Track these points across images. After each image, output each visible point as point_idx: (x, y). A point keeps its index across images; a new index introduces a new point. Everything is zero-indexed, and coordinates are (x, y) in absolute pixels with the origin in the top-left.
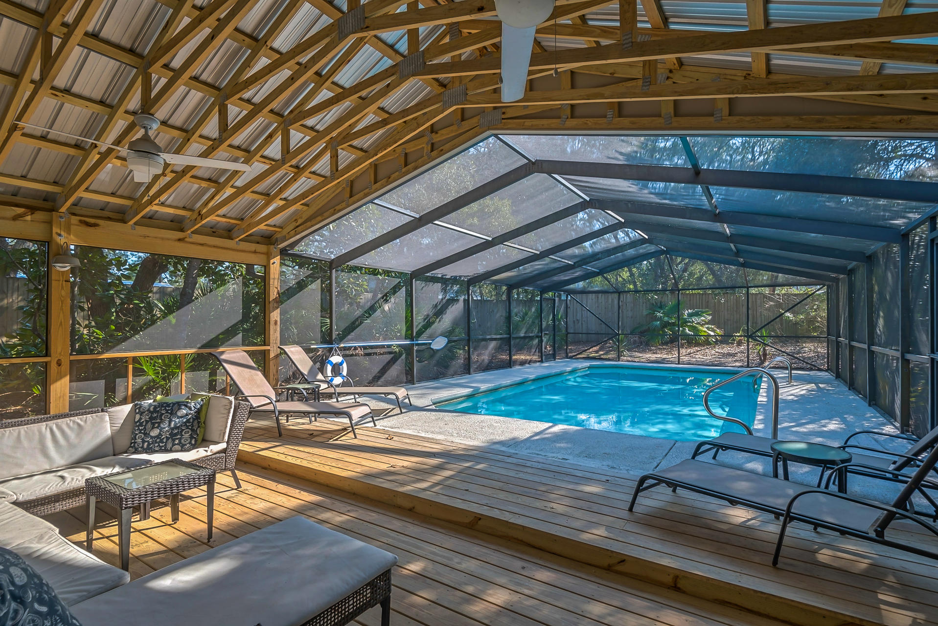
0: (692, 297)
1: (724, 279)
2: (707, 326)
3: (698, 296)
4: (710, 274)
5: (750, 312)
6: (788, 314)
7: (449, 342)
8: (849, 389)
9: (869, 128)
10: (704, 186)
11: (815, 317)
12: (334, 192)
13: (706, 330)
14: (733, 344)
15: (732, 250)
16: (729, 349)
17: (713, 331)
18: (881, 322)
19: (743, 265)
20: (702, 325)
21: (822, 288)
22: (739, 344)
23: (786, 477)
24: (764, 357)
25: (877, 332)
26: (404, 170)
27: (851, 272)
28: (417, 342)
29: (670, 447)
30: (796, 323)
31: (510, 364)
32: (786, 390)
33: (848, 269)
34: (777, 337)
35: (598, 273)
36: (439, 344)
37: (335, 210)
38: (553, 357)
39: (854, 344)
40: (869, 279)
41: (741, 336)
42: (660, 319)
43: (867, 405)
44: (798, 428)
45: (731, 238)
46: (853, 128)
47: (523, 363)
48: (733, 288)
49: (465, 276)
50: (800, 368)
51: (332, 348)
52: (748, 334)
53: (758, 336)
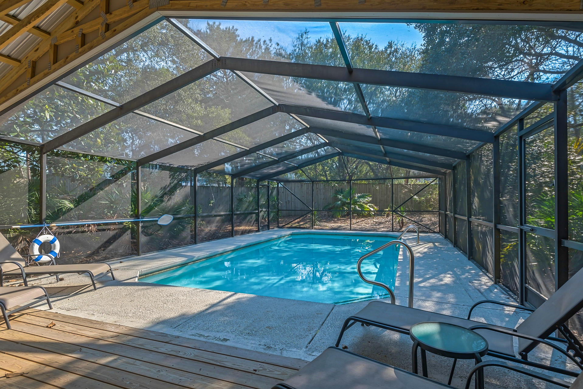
0: (360, 186)
1: (379, 175)
2: (369, 204)
3: (364, 186)
4: (371, 172)
5: (394, 196)
6: (415, 197)
7: (174, 219)
8: (454, 247)
9: (496, 10)
10: (356, 83)
11: (430, 199)
12: (17, 72)
13: (368, 207)
14: (384, 216)
15: (382, 151)
16: (382, 219)
17: (373, 207)
18: (476, 200)
19: (390, 163)
20: (366, 204)
21: (435, 180)
22: (388, 216)
23: (425, 374)
24: (402, 224)
25: (473, 208)
26: (80, 50)
27: (454, 168)
28: (142, 220)
29: (327, 313)
30: (420, 202)
31: (232, 234)
32: (416, 248)
33: (453, 166)
34: (410, 211)
35: (297, 167)
36: (166, 220)
37: (17, 90)
38: (268, 227)
39: (457, 216)
40: (468, 172)
41: (389, 211)
42: (340, 200)
43: (467, 259)
44: (424, 283)
45: (381, 141)
46: (482, 9)
47: (243, 233)
48: (385, 179)
49: (191, 166)
50: (423, 232)
51: (42, 228)
52: (392, 209)
53: (399, 211)
